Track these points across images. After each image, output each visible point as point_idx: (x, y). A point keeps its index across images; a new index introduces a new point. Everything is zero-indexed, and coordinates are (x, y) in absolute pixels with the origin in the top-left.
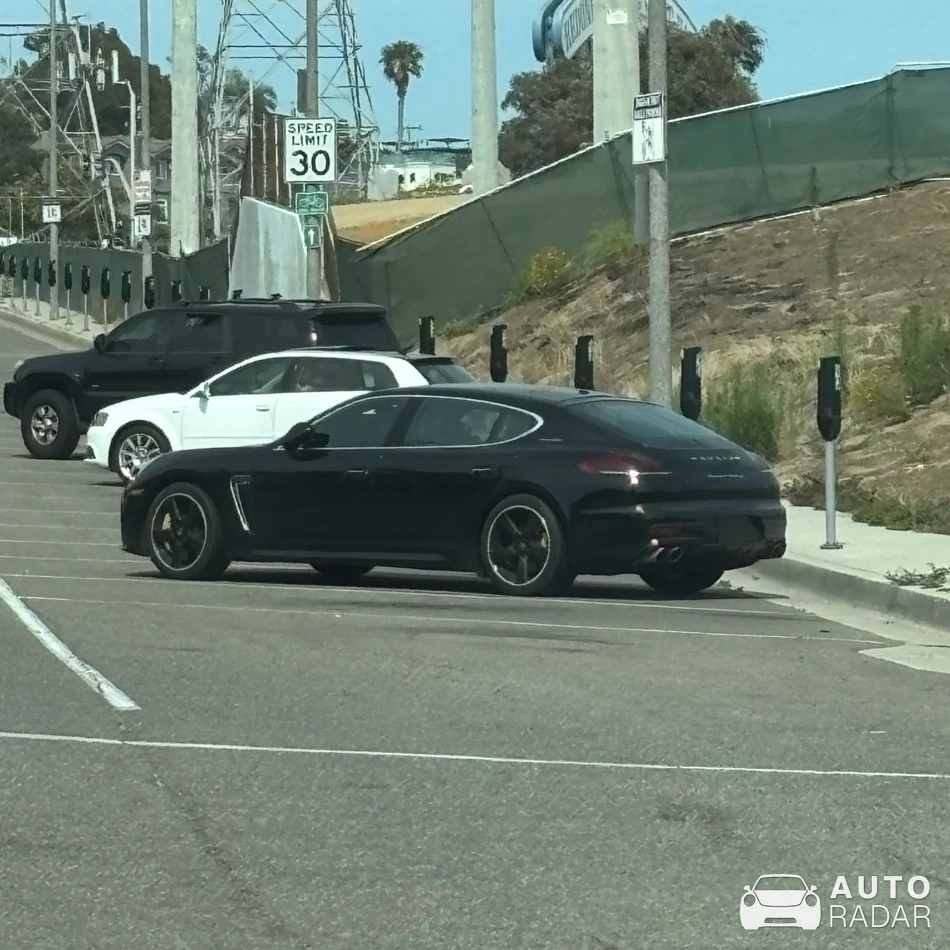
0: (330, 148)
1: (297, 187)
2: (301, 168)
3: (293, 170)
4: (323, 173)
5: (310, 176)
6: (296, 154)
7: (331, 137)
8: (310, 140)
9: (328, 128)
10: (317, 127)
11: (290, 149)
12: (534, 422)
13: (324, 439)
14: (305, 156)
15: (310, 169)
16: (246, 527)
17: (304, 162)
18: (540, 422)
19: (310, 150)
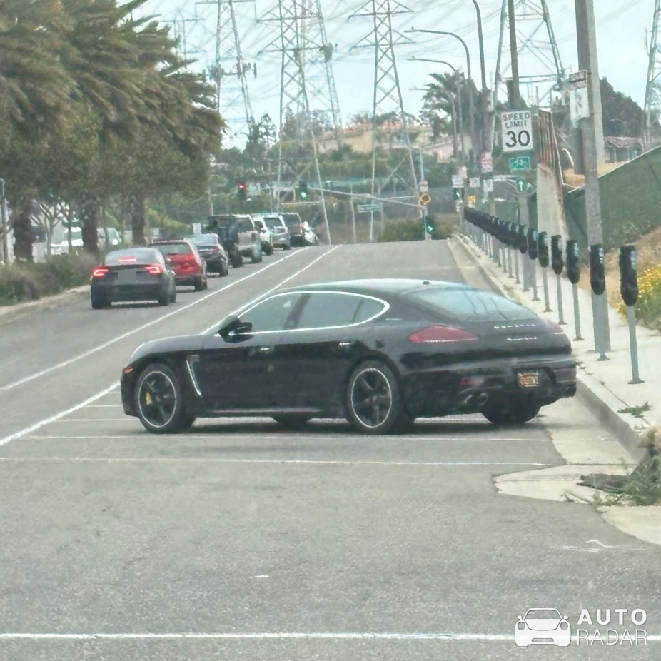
0: (529, 128)
1: (509, 155)
2: (511, 142)
3: (508, 145)
4: (525, 145)
5: (518, 147)
6: (509, 133)
7: (529, 122)
8: (516, 125)
9: (527, 116)
10: (520, 116)
11: (505, 130)
12: (383, 306)
13: (249, 327)
14: (514, 134)
15: (518, 142)
16: (199, 393)
17: (513, 139)
18: (387, 306)
19: (516, 130)
